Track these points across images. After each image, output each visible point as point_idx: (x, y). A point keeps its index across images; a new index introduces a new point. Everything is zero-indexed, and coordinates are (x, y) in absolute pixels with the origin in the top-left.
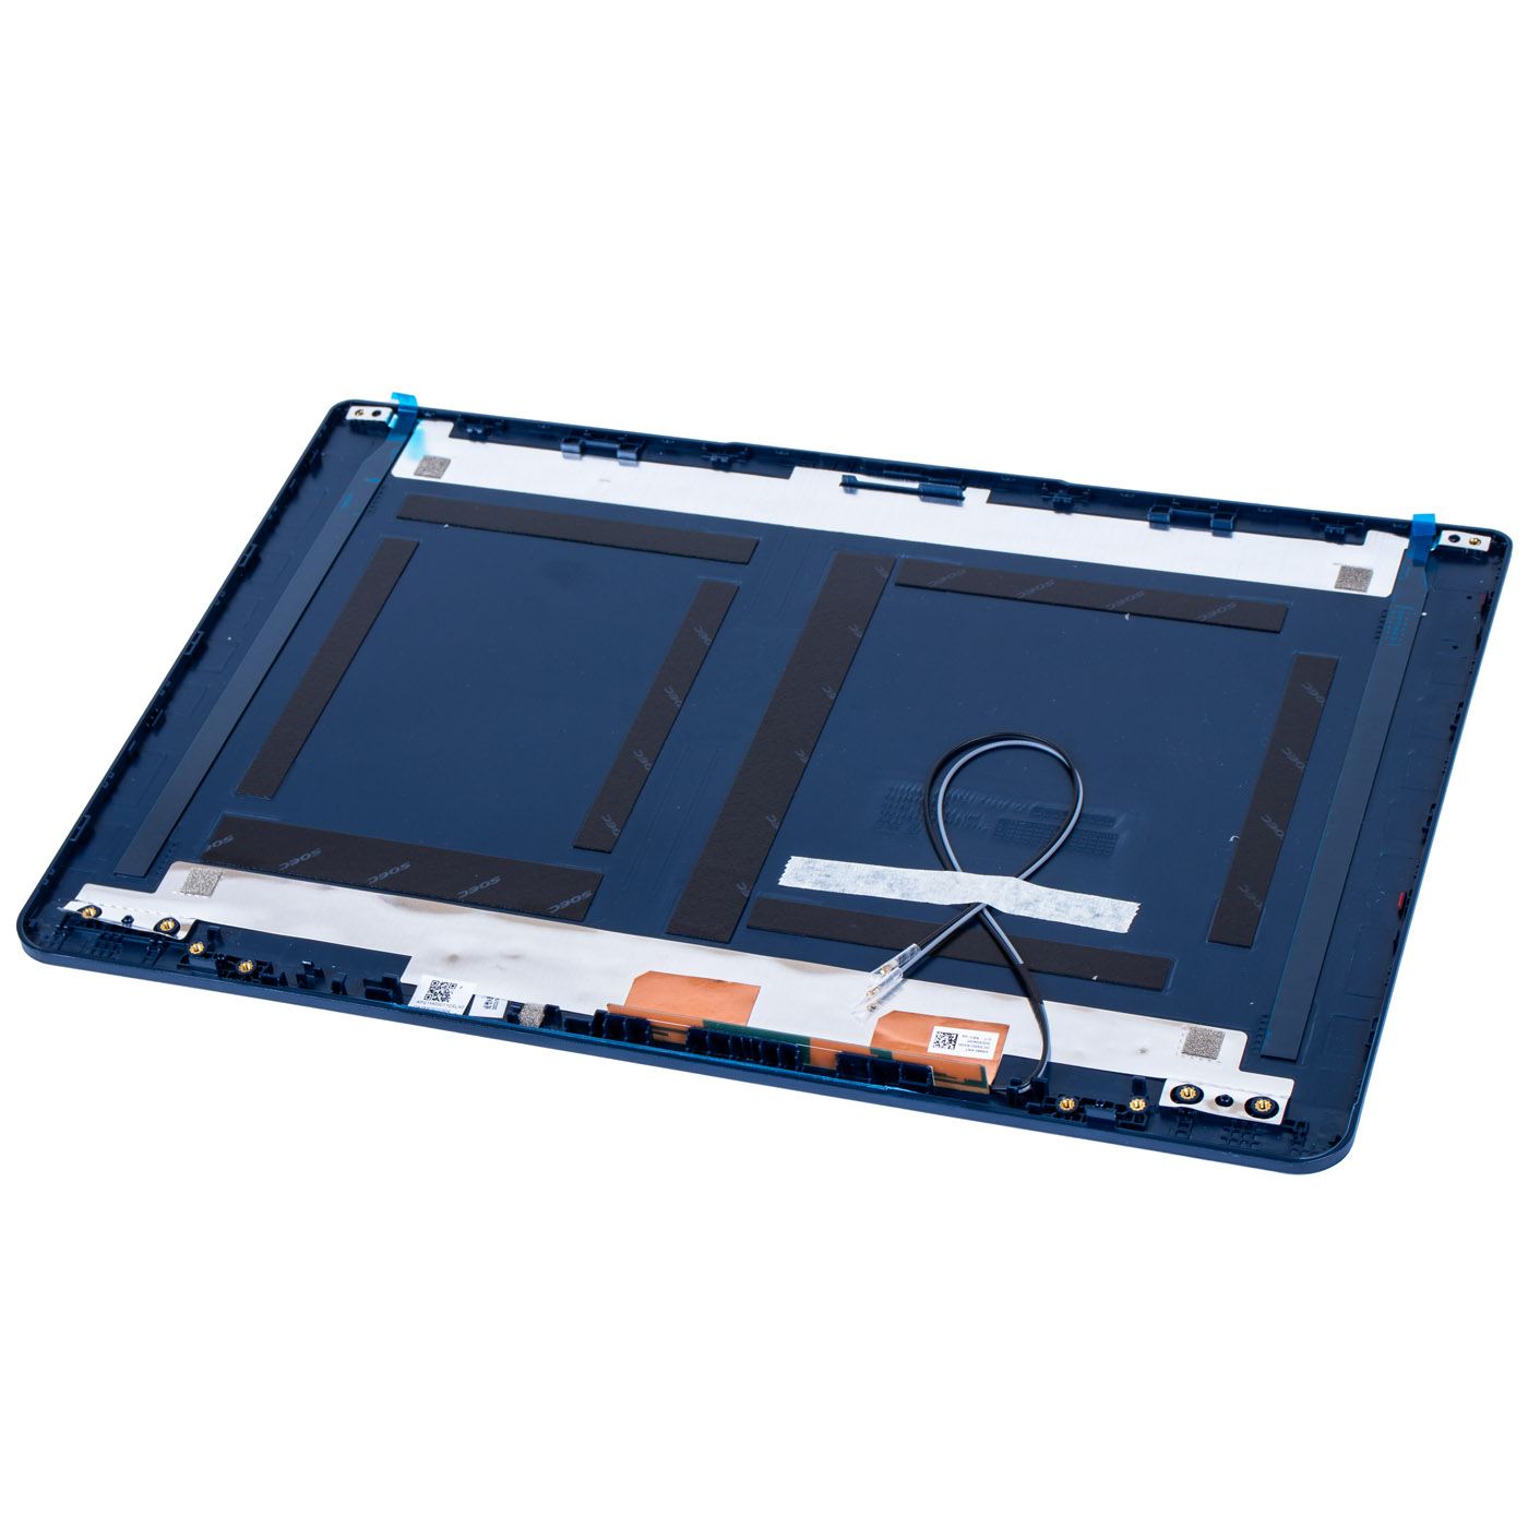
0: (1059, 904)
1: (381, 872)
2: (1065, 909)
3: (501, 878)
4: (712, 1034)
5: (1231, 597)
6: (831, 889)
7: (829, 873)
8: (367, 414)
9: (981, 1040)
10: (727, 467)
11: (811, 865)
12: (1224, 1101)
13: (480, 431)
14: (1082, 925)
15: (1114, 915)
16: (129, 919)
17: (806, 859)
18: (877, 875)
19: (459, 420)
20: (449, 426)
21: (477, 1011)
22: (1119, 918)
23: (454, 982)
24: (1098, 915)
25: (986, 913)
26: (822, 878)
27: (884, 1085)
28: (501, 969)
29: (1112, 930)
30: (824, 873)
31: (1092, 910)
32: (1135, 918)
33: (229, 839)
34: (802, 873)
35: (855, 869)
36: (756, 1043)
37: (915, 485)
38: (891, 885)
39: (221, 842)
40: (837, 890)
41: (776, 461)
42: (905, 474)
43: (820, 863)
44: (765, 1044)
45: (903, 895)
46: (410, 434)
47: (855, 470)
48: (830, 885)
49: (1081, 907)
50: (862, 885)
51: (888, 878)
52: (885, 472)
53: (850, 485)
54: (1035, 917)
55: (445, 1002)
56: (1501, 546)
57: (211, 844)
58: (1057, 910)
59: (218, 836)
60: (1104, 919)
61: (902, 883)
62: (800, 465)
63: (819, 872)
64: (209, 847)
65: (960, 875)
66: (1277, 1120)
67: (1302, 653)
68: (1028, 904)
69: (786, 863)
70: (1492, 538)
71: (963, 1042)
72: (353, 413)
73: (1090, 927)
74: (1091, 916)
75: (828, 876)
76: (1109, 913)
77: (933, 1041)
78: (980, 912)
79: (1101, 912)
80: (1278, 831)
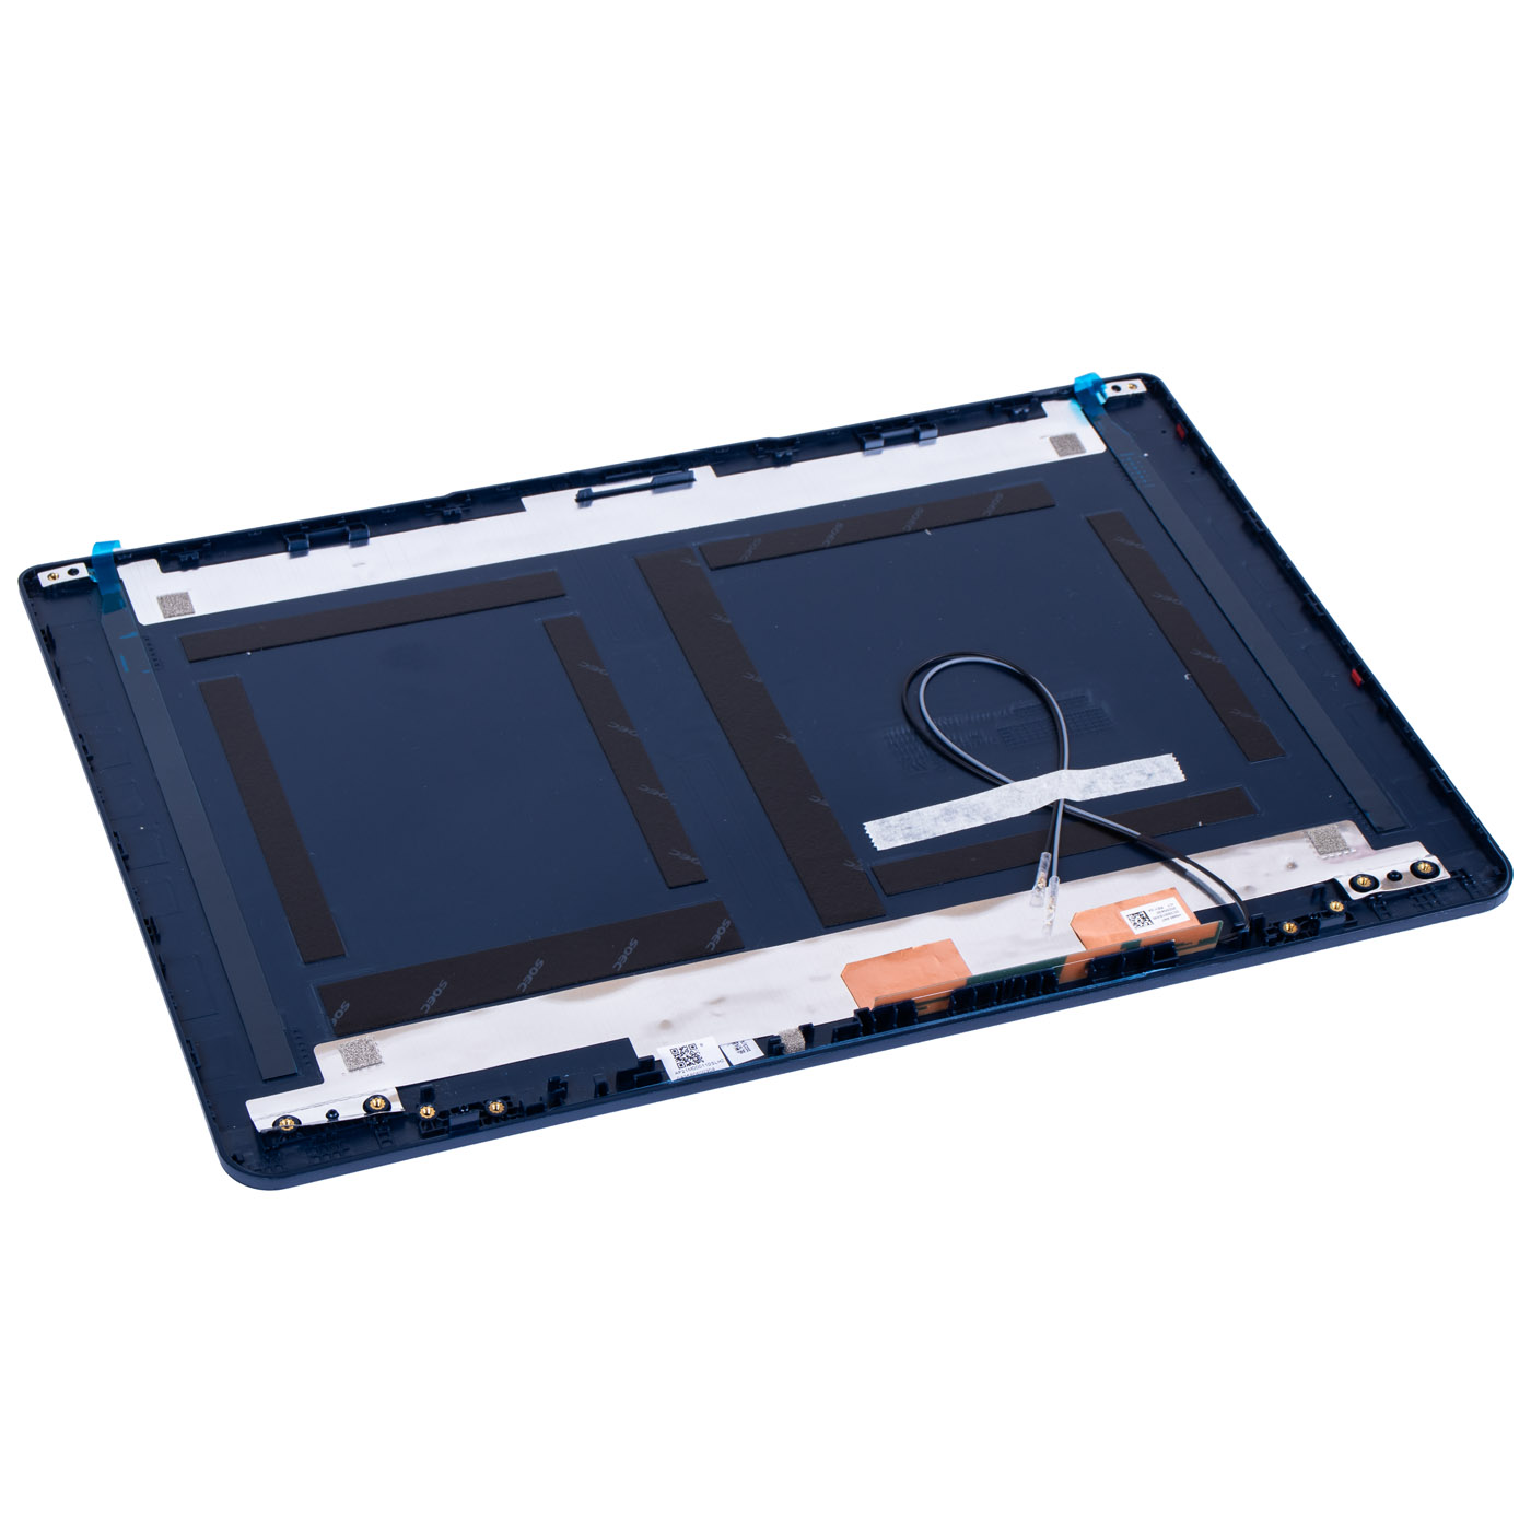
1: (523, 977)
2: (1121, 780)
3: (636, 938)
4: (978, 988)
5: (991, 490)
6: (923, 838)
7: (907, 826)
8: (63, 575)
9: (1166, 908)
10: (455, 518)
11: (886, 824)
12: (1394, 876)
13: (192, 558)
14: (1147, 787)
15: (1163, 771)
16: (332, 1114)
17: (877, 821)
19: (159, 553)
20: (153, 562)
21: (738, 1059)
22: (1166, 770)
23: (691, 1043)
24: (1150, 775)
25: (1068, 807)
26: (907, 831)
27: (1140, 972)
28: (718, 1015)
29: (1172, 782)
30: (904, 827)
31: (1142, 773)
32: (1180, 766)
33: (345, 1006)
34: (888, 833)
35: (926, 814)
36: (1019, 980)
37: (648, 480)
38: (968, 815)
39: (340, 1012)
40: (929, 836)
41: (503, 499)
42: (626, 474)
43: (893, 820)
44: (1027, 977)
45: (986, 819)
46: (121, 581)
47: (586, 483)
48: (919, 835)
49: (1131, 773)
50: (944, 824)
51: (959, 810)
52: (607, 478)
53: (584, 500)
55: (701, 1063)
56: (1155, 384)
57: (331, 1017)
58: (1116, 783)
59: (330, 1007)
61: (974, 811)
62: (526, 495)
63: (900, 828)
64: (334, 1021)
65: (1016, 785)
66: (1443, 875)
68: (1089, 788)
69: (865, 830)
70: (1145, 380)
71: (1155, 915)
72: (45, 580)
73: (1154, 786)
74: (1146, 778)
75: (910, 828)
76: (1157, 770)
77: (1130, 924)
78: (1064, 808)
79: (1150, 772)
80: (1214, 658)
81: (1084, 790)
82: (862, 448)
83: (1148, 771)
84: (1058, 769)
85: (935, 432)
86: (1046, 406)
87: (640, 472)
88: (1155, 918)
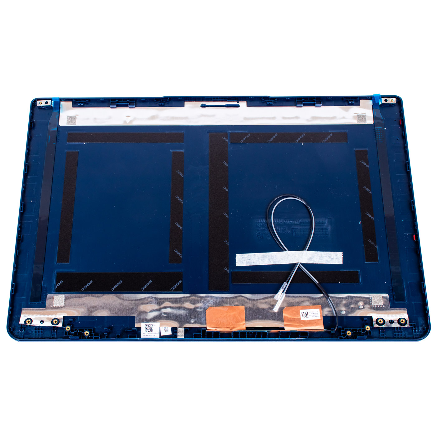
0: (320, 257)
1: (114, 285)
2: (322, 258)
3: (152, 280)
5: (330, 131)
7: (249, 258)
8: (43, 103)
9: (315, 312)
10: (162, 106)
11: (243, 256)
12: (391, 322)
13: (82, 104)
14: (329, 263)
16: (42, 322)
17: (241, 254)
18: (264, 256)
19: (74, 101)
20: (71, 103)
21: (163, 333)
22: (338, 258)
24: (332, 259)
25: (301, 265)
26: (248, 261)
27: (295, 338)
29: (338, 264)
30: (248, 259)
31: (330, 257)
32: (343, 257)
33: (61, 282)
34: (242, 260)
35: (257, 255)
37: (225, 104)
38: (269, 259)
39: (59, 284)
40: (254, 264)
43: (246, 255)
45: (274, 263)
46: (60, 108)
48: (251, 263)
49: (326, 256)
50: (261, 261)
51: (267, 256)
54: (315, 263)
55: (152, 332)
56: (399, 101)
57: (56, 285)
58: (320, 259)
59: (58, 282)
60: (334, 260)
61: (272, 258)
62: (186, 101)
63: (246, 259)
64: (56, 287)
65: (288, 252)
66: (407, 326)
67: (356, 149)
68: (311, 259)
69: (235, 257)
70: (396, 99)
71: (311, 314)
72: (39, 103)
73: (331, 263)
74: (330, 259)
75: (250, 260)
76: (335, 257)
77: (301, 315)
78: (299, 265)
79: (333, 258)
80: (372, 217)
81: (309, 259)
82: (296, 106)
83: (332, 257)
84: (303, 250)
85: (321, 105)
86: (361, 101)
87: (224, 100)
88: (310, 315)
